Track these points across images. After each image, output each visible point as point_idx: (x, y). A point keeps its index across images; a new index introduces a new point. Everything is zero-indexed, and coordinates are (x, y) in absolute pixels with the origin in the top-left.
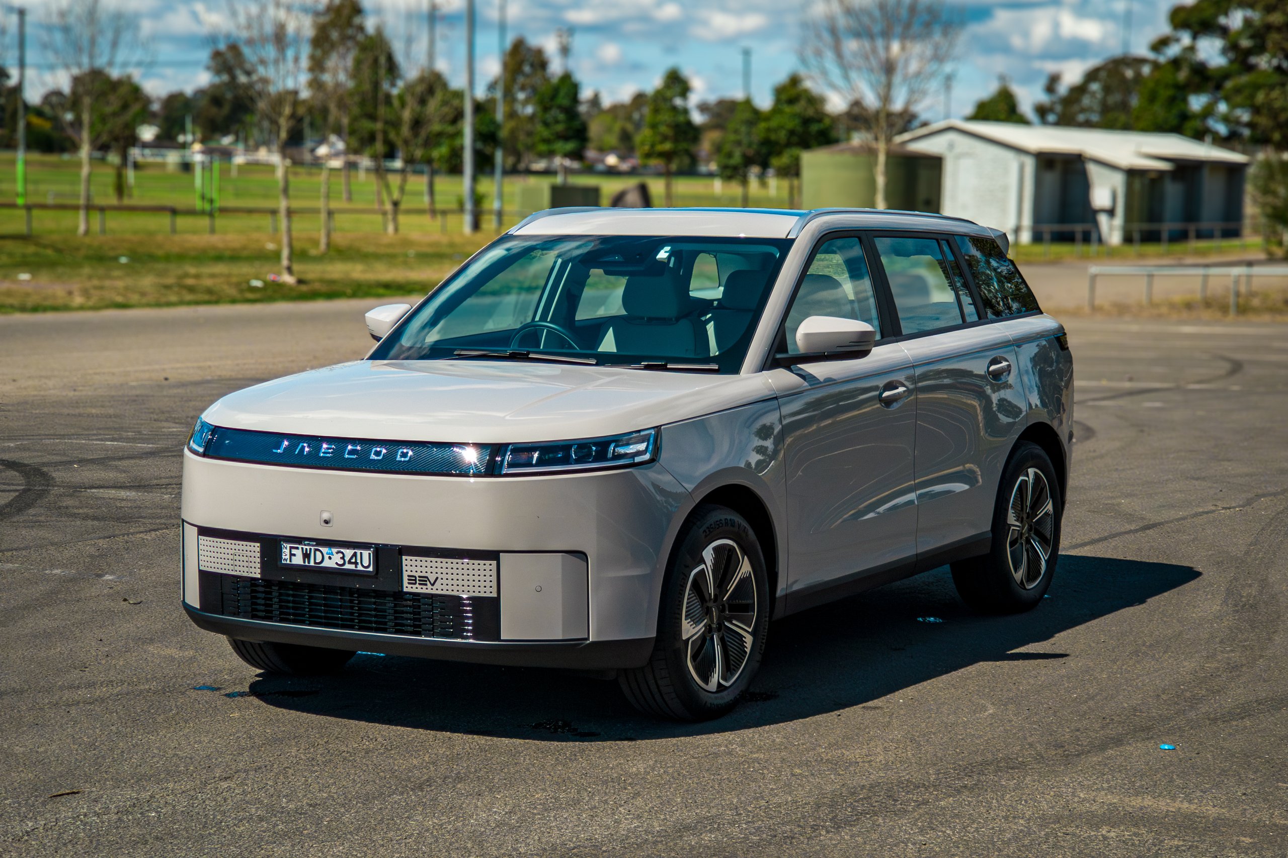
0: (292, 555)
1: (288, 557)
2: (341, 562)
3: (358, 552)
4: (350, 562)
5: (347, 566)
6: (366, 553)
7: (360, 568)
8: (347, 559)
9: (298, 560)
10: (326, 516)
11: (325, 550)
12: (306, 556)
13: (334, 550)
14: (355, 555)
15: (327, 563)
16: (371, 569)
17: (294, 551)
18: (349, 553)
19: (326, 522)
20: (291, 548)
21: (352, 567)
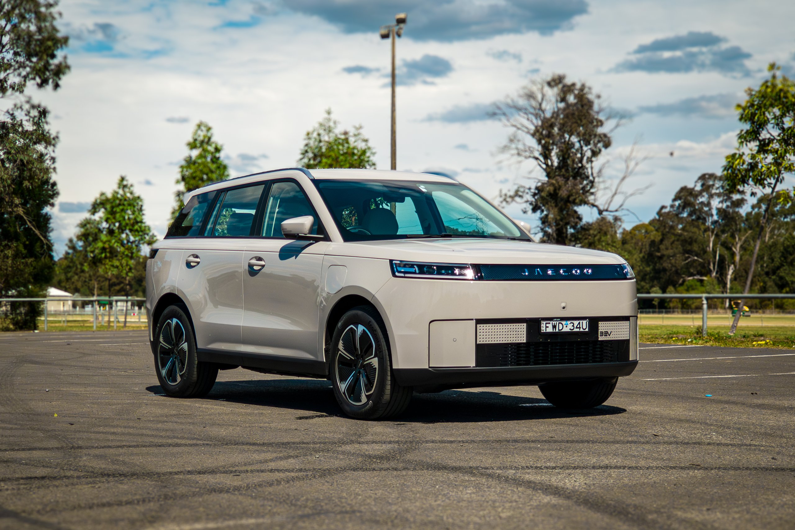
0: (547, 327)
1: (544, 328)
2: (572, 328)
3: (581, 322)
4: (577, 328)
5: (575, 330)
6: (584, 322)
7: (581, 330)
8: (575, 327)
9: (550, 330)
10: (563, 305)
11: (564, 323)
12: (554, 327)
13: (569, 322)
14: (579, 323)
15: (566, 329)
16: (587, 330)
17: (547, 325)
18: (576, 323)
19: (564, 308)
20: (546, 323)
21: (578, 330)
